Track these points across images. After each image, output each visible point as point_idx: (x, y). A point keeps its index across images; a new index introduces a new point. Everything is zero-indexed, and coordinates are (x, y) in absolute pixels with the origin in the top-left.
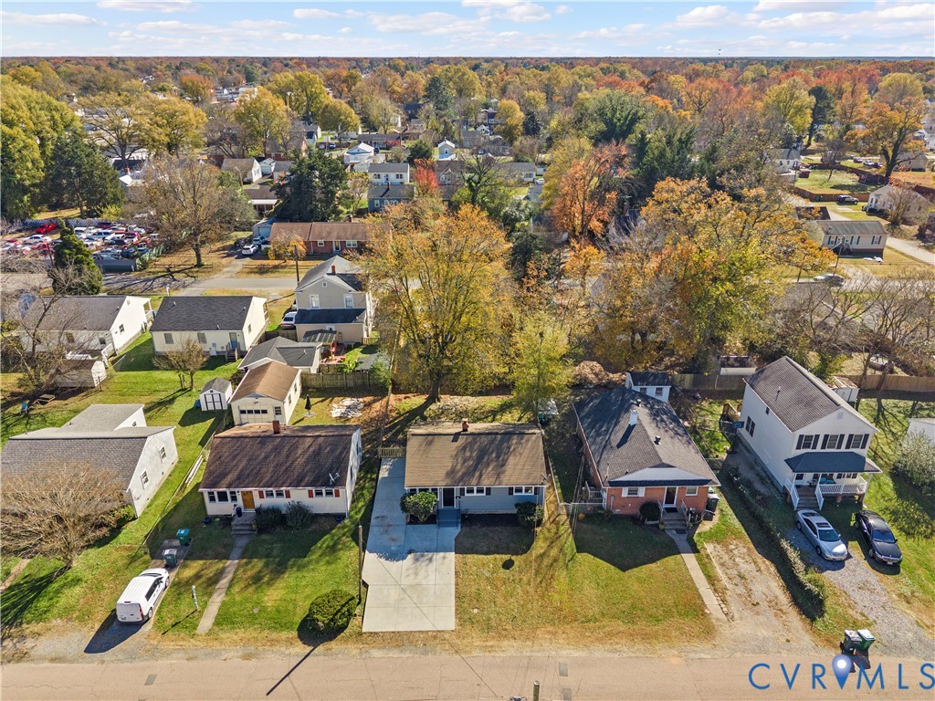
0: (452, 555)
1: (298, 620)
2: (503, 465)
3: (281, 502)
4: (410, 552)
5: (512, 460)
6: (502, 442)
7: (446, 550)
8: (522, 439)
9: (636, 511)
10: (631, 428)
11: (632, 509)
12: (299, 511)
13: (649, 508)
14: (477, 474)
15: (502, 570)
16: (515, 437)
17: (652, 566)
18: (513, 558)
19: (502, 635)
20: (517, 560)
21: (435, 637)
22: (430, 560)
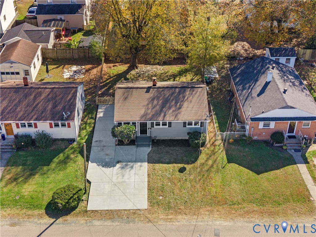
0: (146, 164)
1: (45, 203)
2: (180, 108)
3: (31, 131)
4: (118, 162)
5: (185, 104)
6: (179, 93)
7: (142, 161)
8: (193, 91)
9: (268, 138)
10: (267, 84)
11: (266, 136)
12: (44, 137)
13: (277, 136)
14: (162, 114)
15: (178, 173)
16: (189, 90)
17: (278, 171)
18: (186, 166)
19: (178, 212)
20: (188, 167)
21: (134, 213)
22: (132, 167)
